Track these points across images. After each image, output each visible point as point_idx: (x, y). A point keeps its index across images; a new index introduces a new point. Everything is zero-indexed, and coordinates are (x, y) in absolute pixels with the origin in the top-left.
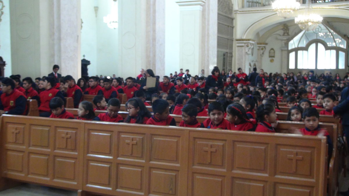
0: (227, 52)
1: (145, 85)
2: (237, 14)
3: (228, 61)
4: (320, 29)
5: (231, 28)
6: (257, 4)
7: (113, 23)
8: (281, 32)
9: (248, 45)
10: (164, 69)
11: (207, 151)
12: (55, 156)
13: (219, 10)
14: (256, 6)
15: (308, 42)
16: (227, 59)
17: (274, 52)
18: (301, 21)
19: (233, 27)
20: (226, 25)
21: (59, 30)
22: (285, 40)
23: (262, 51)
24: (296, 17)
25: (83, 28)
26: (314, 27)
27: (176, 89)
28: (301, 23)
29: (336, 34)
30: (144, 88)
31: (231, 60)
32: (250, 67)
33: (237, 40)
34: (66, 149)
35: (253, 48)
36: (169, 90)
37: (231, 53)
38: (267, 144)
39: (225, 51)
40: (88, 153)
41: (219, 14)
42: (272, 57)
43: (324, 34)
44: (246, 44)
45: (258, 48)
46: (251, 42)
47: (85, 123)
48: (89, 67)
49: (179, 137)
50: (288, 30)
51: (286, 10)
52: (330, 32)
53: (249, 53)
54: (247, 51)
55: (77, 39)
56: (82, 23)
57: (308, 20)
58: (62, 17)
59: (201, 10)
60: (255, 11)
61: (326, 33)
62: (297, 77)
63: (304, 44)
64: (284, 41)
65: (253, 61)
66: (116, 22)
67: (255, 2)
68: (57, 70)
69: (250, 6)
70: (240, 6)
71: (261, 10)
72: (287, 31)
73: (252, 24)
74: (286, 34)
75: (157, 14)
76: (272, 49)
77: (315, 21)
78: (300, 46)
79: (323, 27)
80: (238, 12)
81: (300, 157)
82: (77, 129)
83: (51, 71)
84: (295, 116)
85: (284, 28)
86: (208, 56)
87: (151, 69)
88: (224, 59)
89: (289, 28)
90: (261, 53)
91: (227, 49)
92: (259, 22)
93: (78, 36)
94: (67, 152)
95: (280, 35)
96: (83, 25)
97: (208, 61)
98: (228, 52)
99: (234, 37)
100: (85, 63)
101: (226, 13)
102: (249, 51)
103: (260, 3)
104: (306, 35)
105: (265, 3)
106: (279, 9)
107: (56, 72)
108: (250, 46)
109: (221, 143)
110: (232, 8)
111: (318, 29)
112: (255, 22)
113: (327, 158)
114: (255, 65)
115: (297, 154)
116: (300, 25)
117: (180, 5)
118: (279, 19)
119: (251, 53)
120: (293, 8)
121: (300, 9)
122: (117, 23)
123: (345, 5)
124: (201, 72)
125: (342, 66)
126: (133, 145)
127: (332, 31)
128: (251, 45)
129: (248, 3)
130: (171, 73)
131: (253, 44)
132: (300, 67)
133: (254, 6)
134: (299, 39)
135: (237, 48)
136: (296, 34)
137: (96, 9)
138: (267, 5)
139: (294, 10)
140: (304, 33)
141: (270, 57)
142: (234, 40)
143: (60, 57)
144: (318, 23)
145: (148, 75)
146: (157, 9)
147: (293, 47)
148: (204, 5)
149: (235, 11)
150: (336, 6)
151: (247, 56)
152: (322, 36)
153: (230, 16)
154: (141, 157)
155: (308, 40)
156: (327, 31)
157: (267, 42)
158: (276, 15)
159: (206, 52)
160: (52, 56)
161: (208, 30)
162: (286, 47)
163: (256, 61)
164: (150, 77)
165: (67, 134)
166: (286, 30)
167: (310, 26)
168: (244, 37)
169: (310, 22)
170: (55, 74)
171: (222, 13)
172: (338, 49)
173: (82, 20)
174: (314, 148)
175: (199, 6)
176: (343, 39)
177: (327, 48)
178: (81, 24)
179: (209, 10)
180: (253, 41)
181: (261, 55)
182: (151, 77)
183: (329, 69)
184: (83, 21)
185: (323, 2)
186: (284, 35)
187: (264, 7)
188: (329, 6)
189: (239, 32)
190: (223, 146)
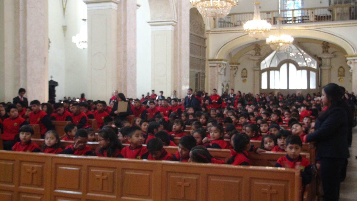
0: (199, 72)
1: (117, 110)
2: (209, 34)
3: (201, 82)
4: (291, 49)
5: (204, 48)
6: (229, 25)
7: (82, 43)
8: (253, 52)
9: (220, 65)
10: (135, 91)
11: (180, 186)
12: (20, 193)
13: (191, 30)
14: (228, 26)
15: (279, 62)
16: (200, 79)
17: (247, 72)
18: (272, 42)
19: (205, 48)
20: (198, 45)
21: (25, 52)
22: (257, 60)
23: (234, 71)
24: (268, 37)
25: (51, 48)
26: (285, 47)
27: (148, 113)
28: (273, 44)
29: (307, 55)
30: (116, 112)
31: (204, 81)
32: (222, 87)
33: (210, 60)
34: (32, 184)
35: (226, 68)
36: (141, 114)
37: (204, 74)
38: (241, 177)
39: (197, 71)
40: (55, 189)
41: (191, 34)
42: (244, 77)
43: (295, 54)
44: (219, 64)
45: (230, 68)
46: (223, 62)
47: (53, 157)
48: (57, 88)
49: (152, 171)
50: (260, 50)
51: (257, 32)
52: (301, 52)
53: (221, 73)
54: (219, 71)
55: (45, 60)
56: (50, 42)
57: (279, 41)
58: (28, 38)
59: (173, 30)
60: (227, 31)
61: (297, 53)
62: (270, 97)
63: (275, 64)
64: (256, 62)
65: (225, 81)
66: (85, 42)
67: (227, 22)
68: (24, 94)
69: (222, 26)
70: (212, 26)
71: (233, 31)
72: (259, 52)
73: (224, 44)
74: (258, 54)
75: (128, 34)
76: (245, 69)
77: (286, 41)
78: (272, 66)
79: (293, 47)
80: (210, 32)
81: (274, 190)
82: (43, 163)
83: (16, 94)
84: (268, 143)
85: (256, 48)
86: (181, 77)
87: (122, 92)
88: (197, 79)
89: (261, 48)
90: (234, 74)
91: (200, 69)
92: (232, 42)
93: (45, 58)
94: (32, 188)
95: (252, 55)
96: (51, 44)
97: (181, 82)
98: (201, 72)
99: (206, 57)
100: (53, 84)
101: (198, 33)
102: (221, 71)
103: (232, 23)
104: (278, 55)
105: (237, 23)
106: (250, 30)
107: (22, 96)
108: (222, 66)
109: (194, 177)
110: (204, 28)
111: (289, 49)
112: (227, 42)
113: (300, 191)
114: (228, 85)
115: (271, 188)
116: (271, 46)
117: (151, 25)
118: (250, 39)
119: (223, 73)
120: (264, 30)
121: (271, 30)
122: (87, 43)
123: (314, 26)
124: (173, 93)
125: (313, 86)
126: (103, 180)
127: (303, 51)
128: (224, 66)
129: (220, 23)
130: (143, 94)
131: (225, 64)
132: (272, 87)
133: (226, 27)
134: (271, 59)
135: (209, 69)
136: (268, 55)
137: (65, 28)
138: (238, 25)
139: (266, 31)
140: (275, 54)
141: (242, 77)
142: (207, 60)
143: (26, 80)
144: (288, 43)
145: (120, 99)
146: (128, 29)
147: (265, 67)
148: (176, 25)
149: (207, 31)
150: (306, 27)
151: (219, 76)
152: (293, 56)
153: (202, 36)
154: (112, 193)
155: (280, 60)
156: (298, 51)
157: (239, 62)
158: (247, 35)
159: (179, 73)
160: (18, 79)
161: (180, 50)
162: (258, 67)
163: (229, 81)
164: (121, 101)
165: (33, 168)
166: (258, 50)
167: (281, 46)
168: (217, 57)
169: (281, 42)
170: (21, 98)
171: (194, 33)
172: (309, 69)
173: (49, 39)
174: (288, 181)
175: (171, 26)
176: (313, 60)
177: (299, 68)
178: (49, 44)
179: (181, 30)
180: (226, 61)
181: (233, 75)
182: (123, 101)
183: (300, 89)
184: (51, 41)
185: (294, 22)
186: (256, 55)
187: (236, 27)
188: (299, 27)
189: (211, 53)
190: (197, 180)
